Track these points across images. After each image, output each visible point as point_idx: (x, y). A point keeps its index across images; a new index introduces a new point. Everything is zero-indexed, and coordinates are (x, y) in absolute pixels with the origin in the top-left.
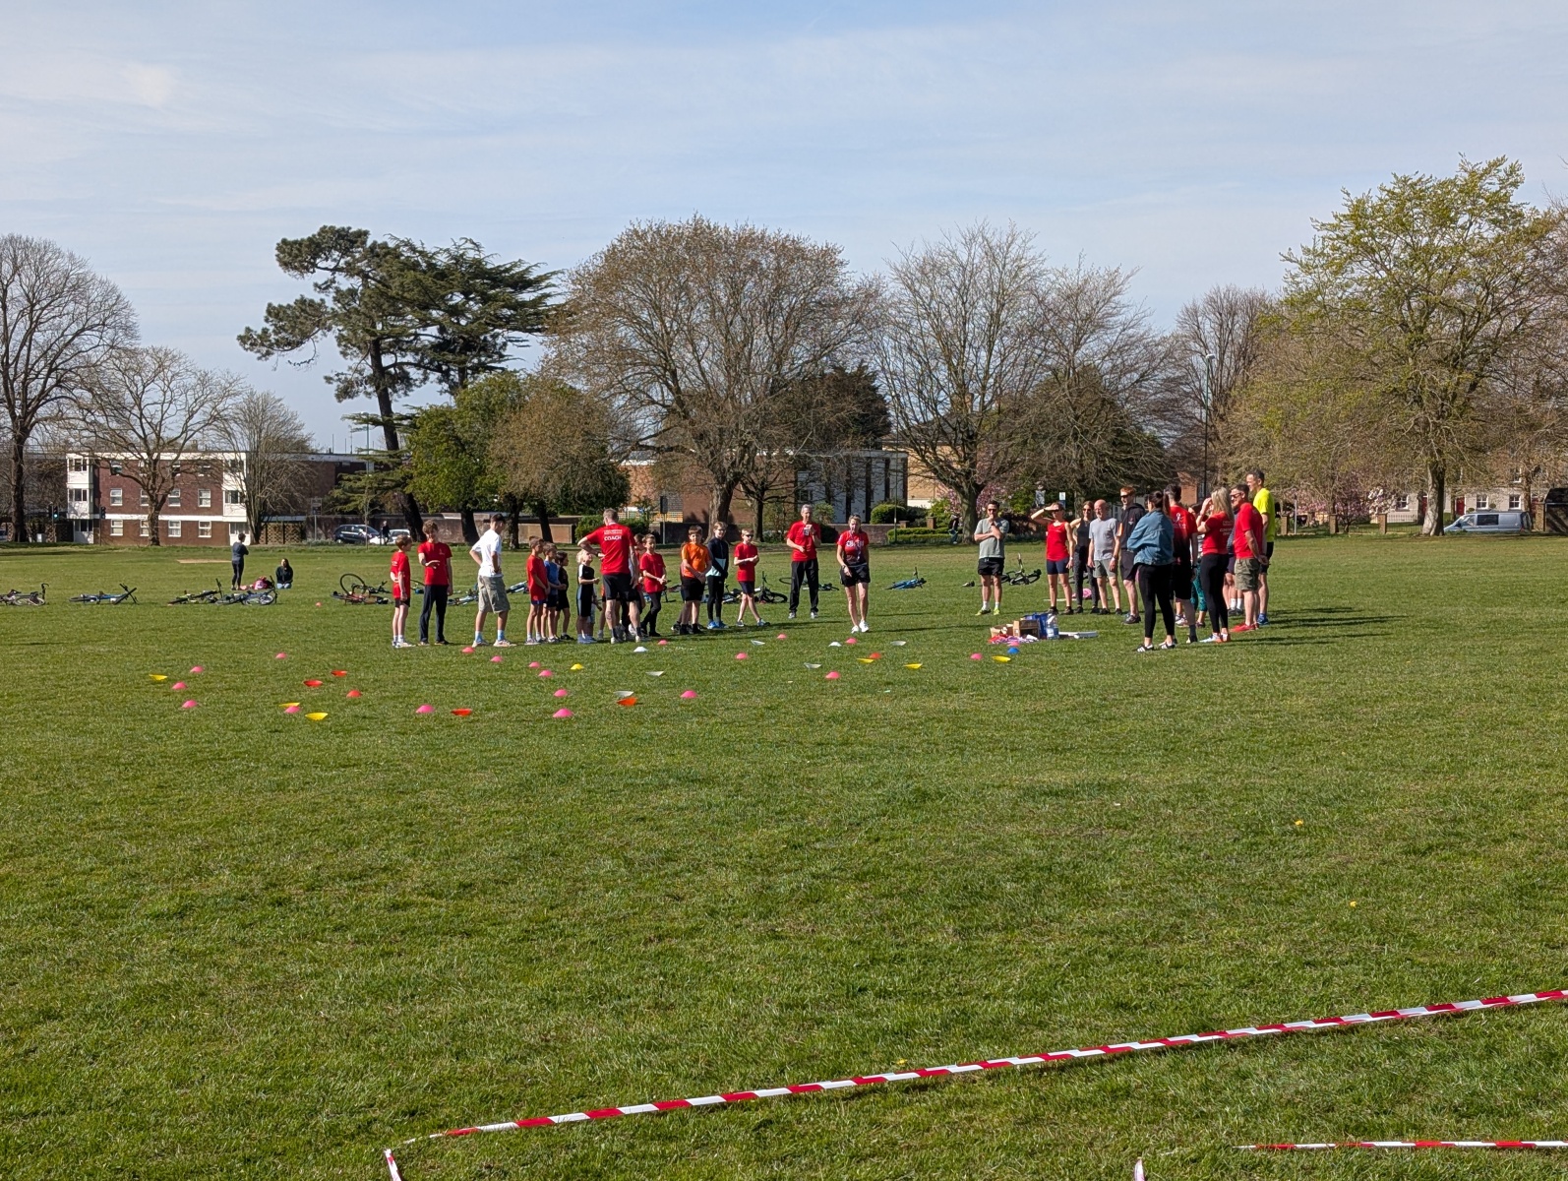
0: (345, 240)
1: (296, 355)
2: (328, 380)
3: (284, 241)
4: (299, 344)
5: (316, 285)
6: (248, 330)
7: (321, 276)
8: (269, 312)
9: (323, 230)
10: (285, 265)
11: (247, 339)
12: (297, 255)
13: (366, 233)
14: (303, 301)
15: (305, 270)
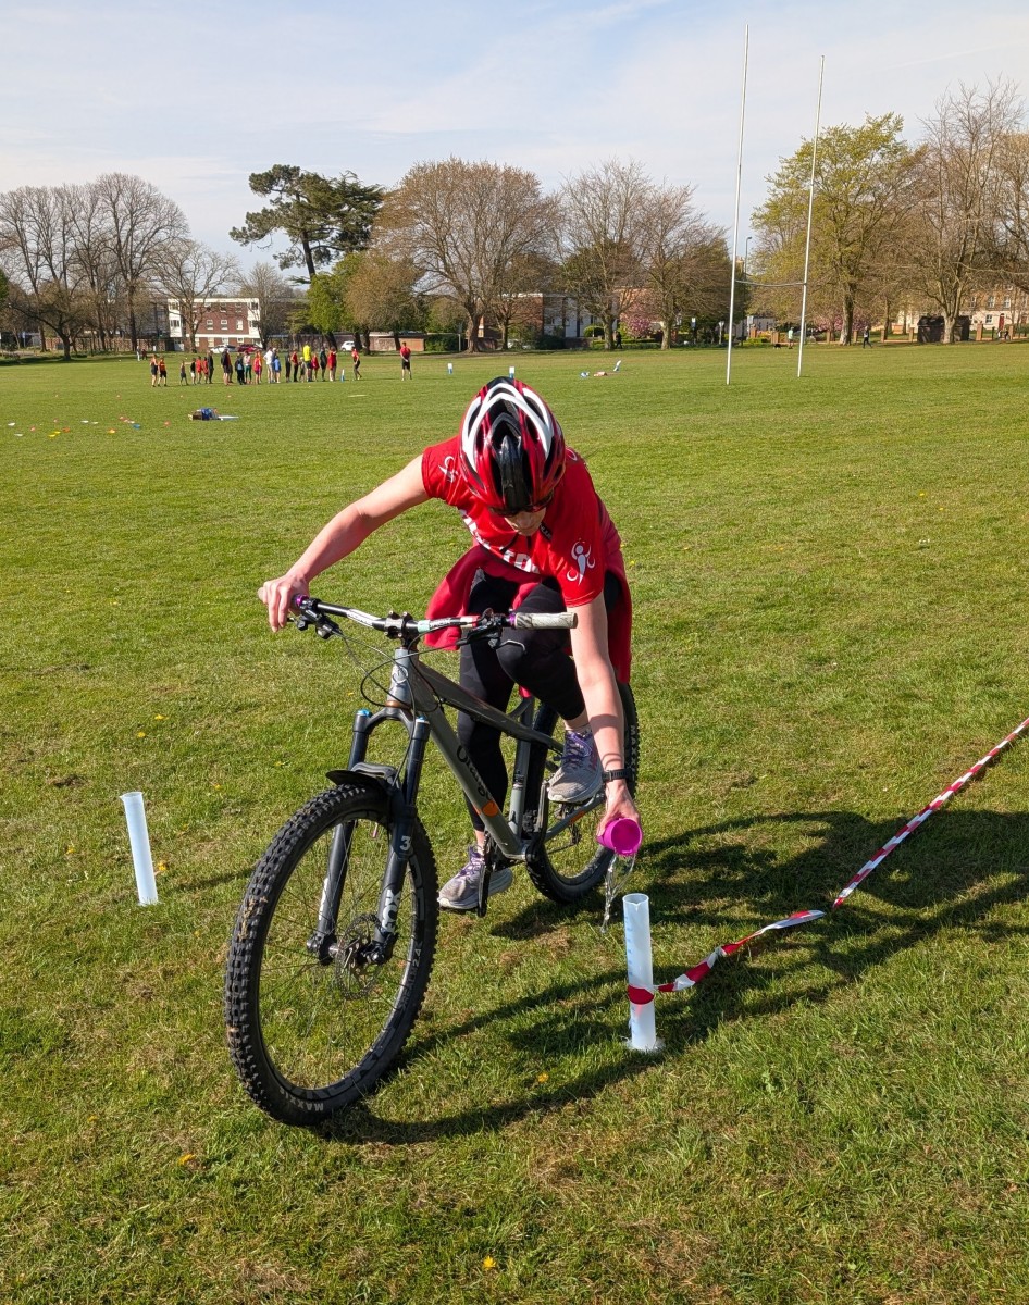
0: (288, 173)
1: (262, 243)
3: (253, 175)
4: (263, 236)
5: (271, 201)
6: (234, 228)
7: (274, 195)
8: (247, 217)
9: (275, 167)
10: (255, 189)
11: (235, 234)
12: (262, 183)
13: (298, 169)
14: (265, 211)
15: (266, 192)
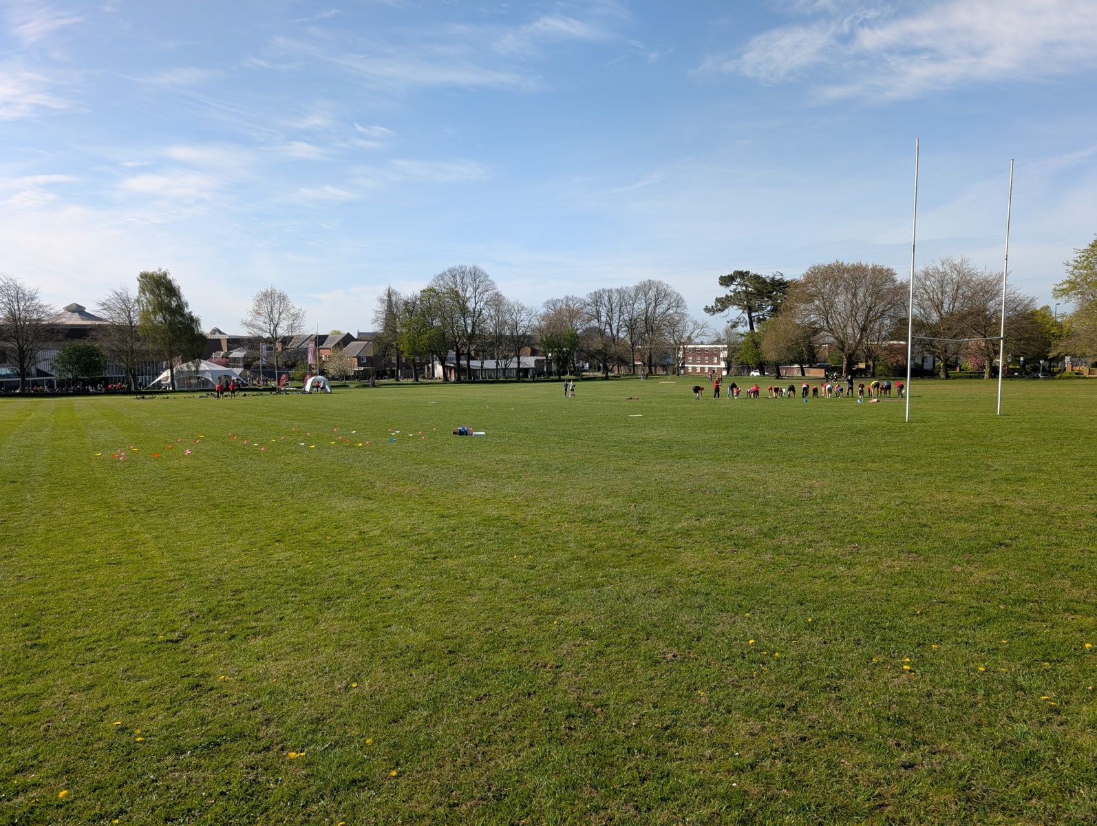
0: (742, 275)
1: (722, 314)
2: (728, 322)
3: (721, 277)
4: (723, 310)
5: (731, 291)
6: (706, 306)
7: (732, 287)
8: (716, 300)
9: (735, 272)
10: (721, 284)
11: (707, 310)
12: (726, 281)
13: (749, 272)
14: (727, 296)
15: (728, 285)
